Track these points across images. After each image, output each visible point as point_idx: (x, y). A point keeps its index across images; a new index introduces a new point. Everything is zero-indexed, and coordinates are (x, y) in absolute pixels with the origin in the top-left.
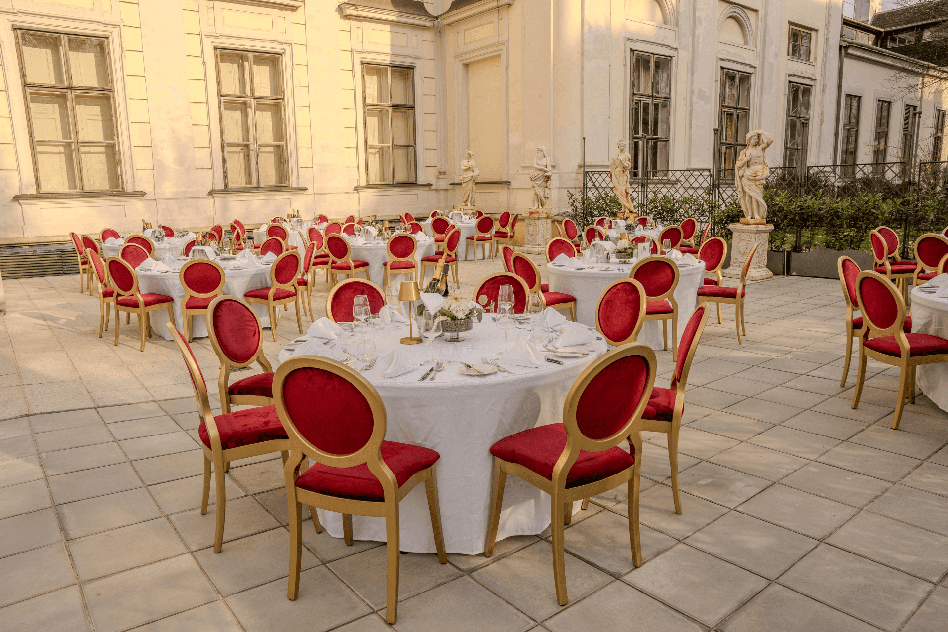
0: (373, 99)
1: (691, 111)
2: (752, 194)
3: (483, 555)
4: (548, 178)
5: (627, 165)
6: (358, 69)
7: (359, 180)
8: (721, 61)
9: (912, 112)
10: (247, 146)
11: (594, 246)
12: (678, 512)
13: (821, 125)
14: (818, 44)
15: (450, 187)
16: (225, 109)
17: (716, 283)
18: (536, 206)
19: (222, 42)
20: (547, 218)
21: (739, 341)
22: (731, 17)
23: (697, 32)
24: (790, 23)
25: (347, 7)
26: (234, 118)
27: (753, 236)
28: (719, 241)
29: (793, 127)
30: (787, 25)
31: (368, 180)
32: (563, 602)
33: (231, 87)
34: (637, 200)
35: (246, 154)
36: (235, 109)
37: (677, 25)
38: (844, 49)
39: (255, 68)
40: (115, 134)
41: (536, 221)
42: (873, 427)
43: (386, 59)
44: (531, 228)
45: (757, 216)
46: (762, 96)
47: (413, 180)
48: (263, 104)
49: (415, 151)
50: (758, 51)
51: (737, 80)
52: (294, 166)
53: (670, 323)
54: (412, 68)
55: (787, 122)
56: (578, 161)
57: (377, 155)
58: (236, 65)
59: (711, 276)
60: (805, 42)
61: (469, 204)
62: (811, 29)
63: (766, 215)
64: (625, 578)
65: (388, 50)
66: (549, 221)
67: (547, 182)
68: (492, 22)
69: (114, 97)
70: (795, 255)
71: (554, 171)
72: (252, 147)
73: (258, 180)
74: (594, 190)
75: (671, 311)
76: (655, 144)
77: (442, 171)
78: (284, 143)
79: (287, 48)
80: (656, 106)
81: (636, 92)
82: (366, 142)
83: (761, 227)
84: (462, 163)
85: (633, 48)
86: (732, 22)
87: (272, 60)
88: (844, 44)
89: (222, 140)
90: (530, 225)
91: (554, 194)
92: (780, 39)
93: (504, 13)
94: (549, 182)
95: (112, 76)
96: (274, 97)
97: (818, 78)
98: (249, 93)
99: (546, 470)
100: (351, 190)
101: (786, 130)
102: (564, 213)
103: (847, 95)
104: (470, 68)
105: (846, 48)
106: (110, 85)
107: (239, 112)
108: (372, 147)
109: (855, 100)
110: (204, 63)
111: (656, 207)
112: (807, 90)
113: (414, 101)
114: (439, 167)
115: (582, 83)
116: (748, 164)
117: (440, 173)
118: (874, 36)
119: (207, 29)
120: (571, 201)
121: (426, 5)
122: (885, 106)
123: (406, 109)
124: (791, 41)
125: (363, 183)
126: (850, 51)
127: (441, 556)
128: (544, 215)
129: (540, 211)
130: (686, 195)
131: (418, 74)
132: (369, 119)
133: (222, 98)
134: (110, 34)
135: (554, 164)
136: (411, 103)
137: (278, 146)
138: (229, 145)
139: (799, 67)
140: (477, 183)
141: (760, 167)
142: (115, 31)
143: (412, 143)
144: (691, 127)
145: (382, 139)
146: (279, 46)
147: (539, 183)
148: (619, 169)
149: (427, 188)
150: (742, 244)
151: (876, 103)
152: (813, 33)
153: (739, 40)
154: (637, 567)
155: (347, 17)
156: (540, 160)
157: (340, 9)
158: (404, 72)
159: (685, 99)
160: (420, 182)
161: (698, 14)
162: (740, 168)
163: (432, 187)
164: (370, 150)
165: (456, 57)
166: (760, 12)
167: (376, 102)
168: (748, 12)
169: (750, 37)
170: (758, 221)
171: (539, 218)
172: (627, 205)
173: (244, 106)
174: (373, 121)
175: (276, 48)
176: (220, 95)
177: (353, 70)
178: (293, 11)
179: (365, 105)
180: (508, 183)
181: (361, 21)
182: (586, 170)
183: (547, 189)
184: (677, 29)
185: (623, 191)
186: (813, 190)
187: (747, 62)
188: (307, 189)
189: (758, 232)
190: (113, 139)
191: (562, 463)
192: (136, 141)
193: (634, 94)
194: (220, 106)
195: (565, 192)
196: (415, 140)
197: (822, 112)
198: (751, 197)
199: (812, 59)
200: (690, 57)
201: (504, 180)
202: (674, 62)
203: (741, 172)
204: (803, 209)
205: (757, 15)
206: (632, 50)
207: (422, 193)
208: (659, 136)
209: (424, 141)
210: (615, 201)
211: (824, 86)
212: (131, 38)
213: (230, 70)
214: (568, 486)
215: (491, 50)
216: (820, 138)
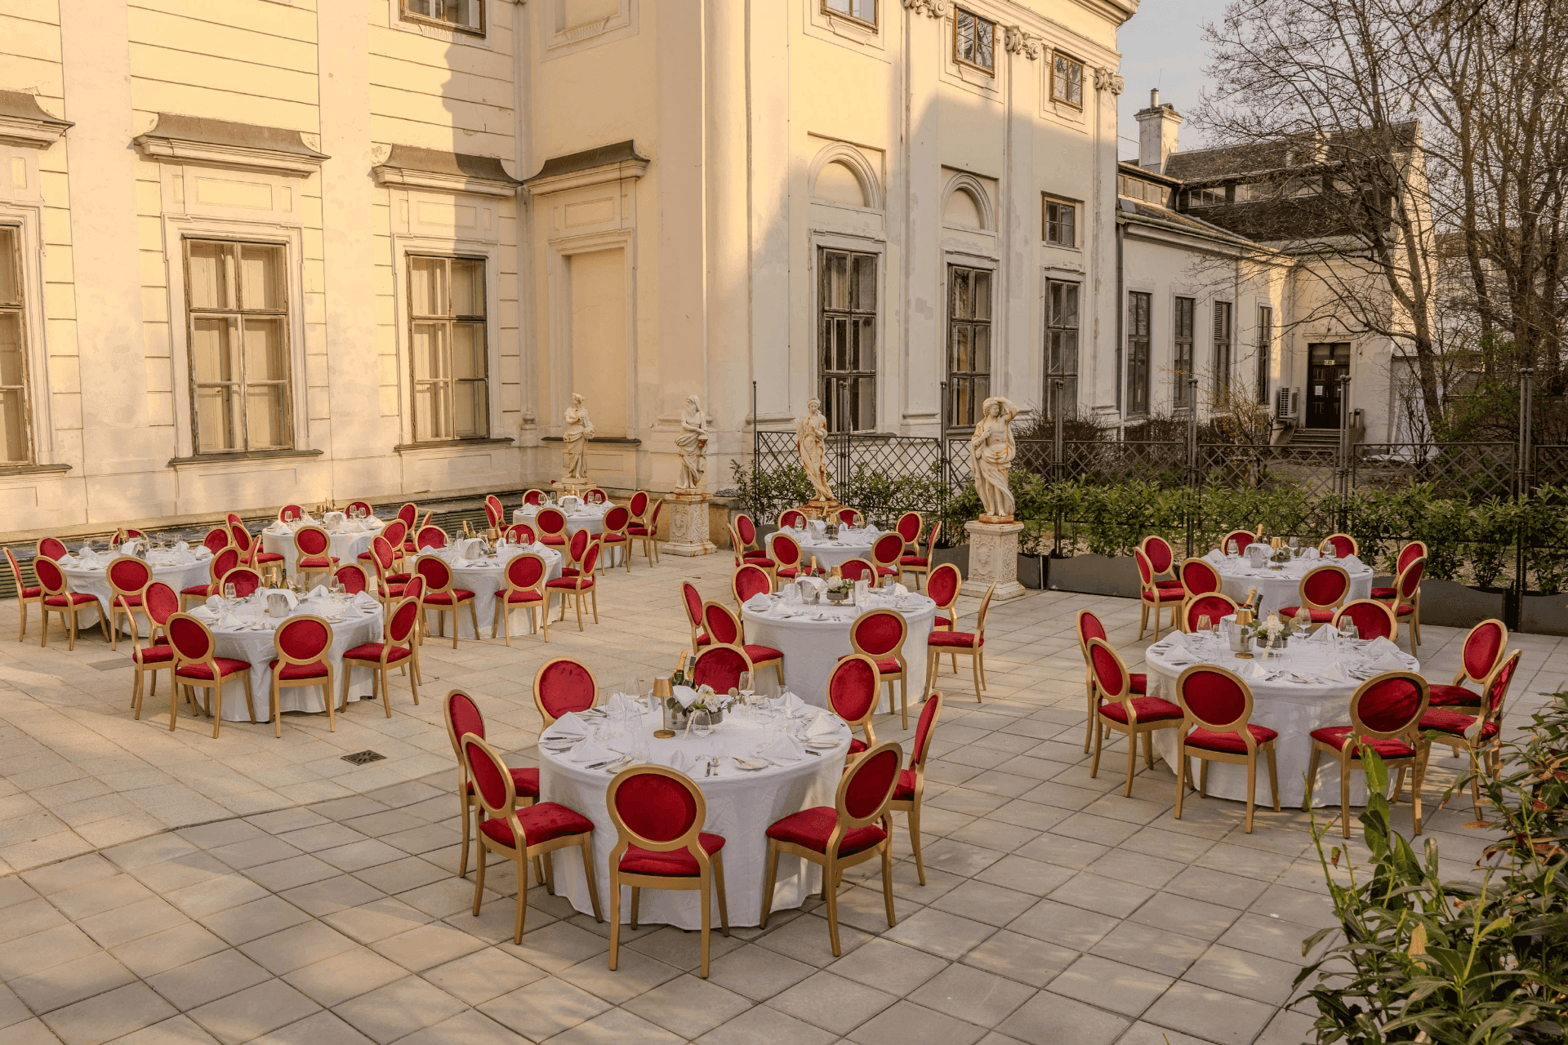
0: (422, 309)
1: (907, 330)
2: (994, 482)
3: (759, 927)
4: (703, 443)
5: (821, 433)
6: (401, 262)
7: (401, 437)
8: (949, 256)
9: (1224, 311)
10: (228, 387)
11: (800, 584)
12: (922, 884)
13: (1096, 338)
14: (1085, 222)
15: (542, 443)
16: (196, 329)
17: (950, 623)
18: (686, 484)
19: (199, 229)
20: (702, 502)
21: (979, 698)
22: (960, 189)
23: (913, 216)
24: (1044, 194)
25: (387, 170)
26: (207, 342)
27: (997, 539)
28: (951, 570)
29: (1056, 340)
30: (1040, 197)
31: (414, 436)
32: (837, 954)
33: (206, 297)
34: (835, 476)
35: (225, 398)
36: (210, 329)
37: (884, 206)
38: (1122, 228)
39: (245, 264)
40: (24, 374)
41: (687, 507)
42: (1108, 796)
43: (448, 248)
44: (678, 517)
45: (1001, 512)
46: (1008, 301)
47: (483, 433)
48: (253, 321)
49: (487, 388)
50: (1001, 235)
51: (971, 282)
52: (302, 417)
53: (897, 684)
54: (482, 259)
55: (1046, 336)
56: (744, 413)
57: (428, 394)
58: (212, 261)
59: (944, 613)
60: (1066, 221)
61: (578, 475)
62: (1075, 201)
63: (1013, 510)
64: (883, 935)
65: (451, 233)
66: (706, 506)
67: (701, 448)
68: (611, 199)
69: (24, 318)
70: (1053, 562)
71: (710, 429)
72: (235, 388)
73: (246, 441)
74: (770, 458)
75: (899, 670)
76: (856, 381)
77: (528, 417)
78: (286, 381)
79: (294, 234)
80: (856, 324)
81: (827, 308)
82: (412, 376)
83: (1008, 528)
84: (567, 413)
85: (821, 244)
86: (962, 196)
87: (270, 253)
88: (1122, 221)
89: (191, 380)
90: (676, 511)
91: (710, 464)
92: (1031, 217)
93: (629, 188)
94: (704, 449)
95: (22, 284)
96: (272, 310)
97: (1088, 271)
98: (232, 304)
99: (820, 846)
100: (389, 451)
101: (1046, 349)
102: (725, 492)
103: (1131, 292)
104: (576, 265)
105: (1126, 226)
106: (19, 298)
107: (216, 333)
108: (421, 383)
109: (1142, 302)
110: (166, 261)
111: (863, 489)
112: (1074, 289)
113: (485, 309)
114: (523, 410)
115: (750, 300)
116: (987, 442)
117: (526, 421)
118: (1170, 190)
119: (171, 208)
120: (738, 475)
121: (503, 163)
122: (1185, 307)
123: (473, 322)
124: (1047, 218)
125: (408, 440)
126: (1131, 230)
127: (724, 931)
128: (698, 498)
129: (693, 491)
130: (905, 473)
131: (491, 268)
132: (417, 337)
133: (193, 315)
134: (21, 220)
135: (709, 419)
136: (479, 313)
137: (276, 386)
138: (200, 386)
139: (1059, 256)
140: (590, 441)
141: (1004, 446)
142: (31, 215)
143: (482, 376)
144: (907, 354)
145: (435, 372)
146: (281, 232)
147: (690, 449)
148: (810, 438)
149: (505, 445)
150: (983, 550)
151: (1173, 302)
152: (1078, 206)
153: (972, 220)
154: (891, 927)
155: (385, 185)
156: (692, 416)
157: (375, 172)
158: (470, 264)
159: (898, 313)
160: (494, 435)
161: (912, 191)
162: (976, 447)
163: (514, 444)
164: (418, 387)
165: (551, 243)
166: (1001, 181)
167: (425, 313)
168: (985, 183)
169: (989, 222)
170: (1003, 519)
171: (690, 503)
172: (822, 489)
173: (225, 325)
174: (422, 341)
175: (278, 235)
176: (189, 309)
177: (393, 266)
178: (304, 177)
179: (411, 318)
180: (636, 442)
181: (406, 189)
182: (760, 428)
183: (701, 459)
184: (883, 213)
185: (817, 470)
186: (1074, 473)
187: (985, 254)
188: (322, 453)
189: (1003, 534)
190: (21, 383)
191: (835, 837)
192: (57, 384)
193: (824, 311)
194: (188, 327)
195: (727, 460)
196: (486, 370)
197: (1096, 321)
198: (993, 486)
199: (1078, 243)
200: (903, 252)
201: (631, 437)
202: (880, 261)
203: (978, 452)
204: (1060, 500)
205: (997, 186)
206: (820, 248)
207: (499, 454)
208: (861, 370)
209: (502, 370)
210: (802, 477)
211: (1097, 282)
212: (54, 226)
213: (204, 269)
214: (839, 857)
215: (608, 239)
216: (1095, 357)
